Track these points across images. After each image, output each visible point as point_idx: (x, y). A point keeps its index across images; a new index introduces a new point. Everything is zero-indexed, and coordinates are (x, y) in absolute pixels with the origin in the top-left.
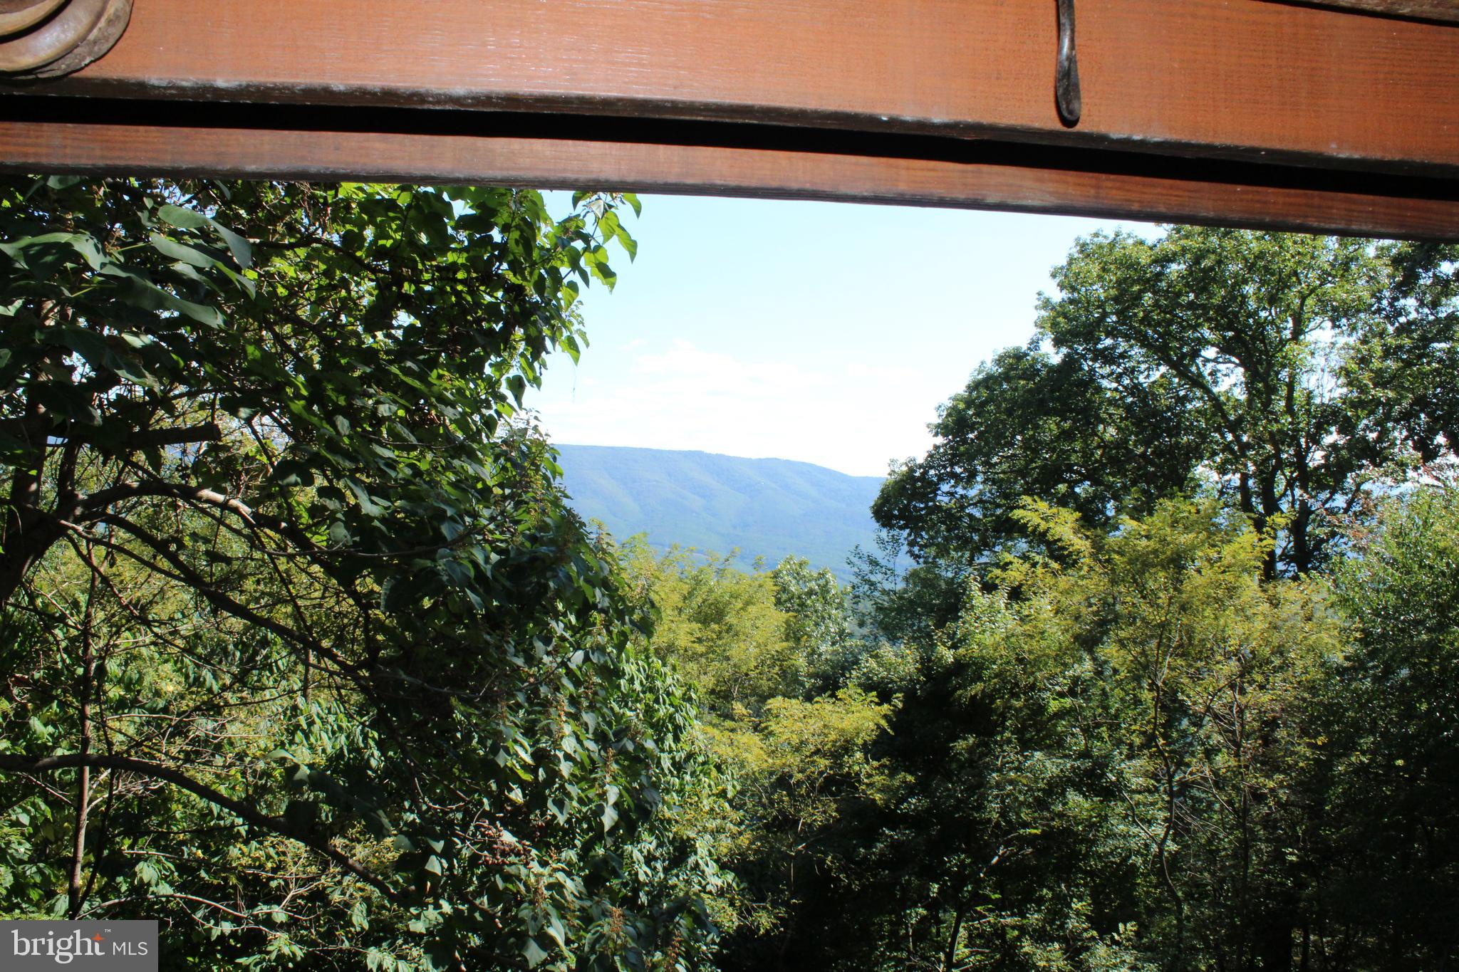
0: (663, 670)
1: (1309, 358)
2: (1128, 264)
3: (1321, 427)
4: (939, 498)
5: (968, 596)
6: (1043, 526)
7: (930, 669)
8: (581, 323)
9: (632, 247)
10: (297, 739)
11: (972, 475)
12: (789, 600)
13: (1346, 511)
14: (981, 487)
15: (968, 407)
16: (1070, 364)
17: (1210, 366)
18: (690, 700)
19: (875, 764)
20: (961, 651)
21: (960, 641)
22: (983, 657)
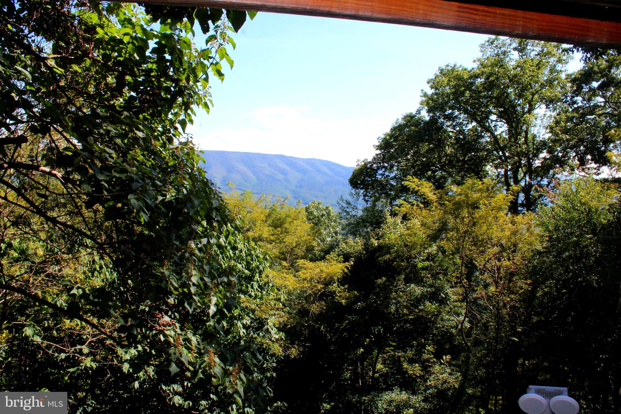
0: (255, 247)
1: (534, 120)
2: (459, 78)
3: (538, 150)
4: (377, 176)
5: (385, 218)
6: (417, 189)
7: (368, 248)
8: (211, 96)
9: (231, 63)
10: (95, 275)
11: (392, 166)
12: (313, 219)
13: (548, 186)
14: (396, 172)
15: (391, 138)
16: (433, 121)
17: (494, 123)
18: (266, 259)
19: (342, 288)
20: (381, 241)
21: (381, 237)
22: (390, 244)
